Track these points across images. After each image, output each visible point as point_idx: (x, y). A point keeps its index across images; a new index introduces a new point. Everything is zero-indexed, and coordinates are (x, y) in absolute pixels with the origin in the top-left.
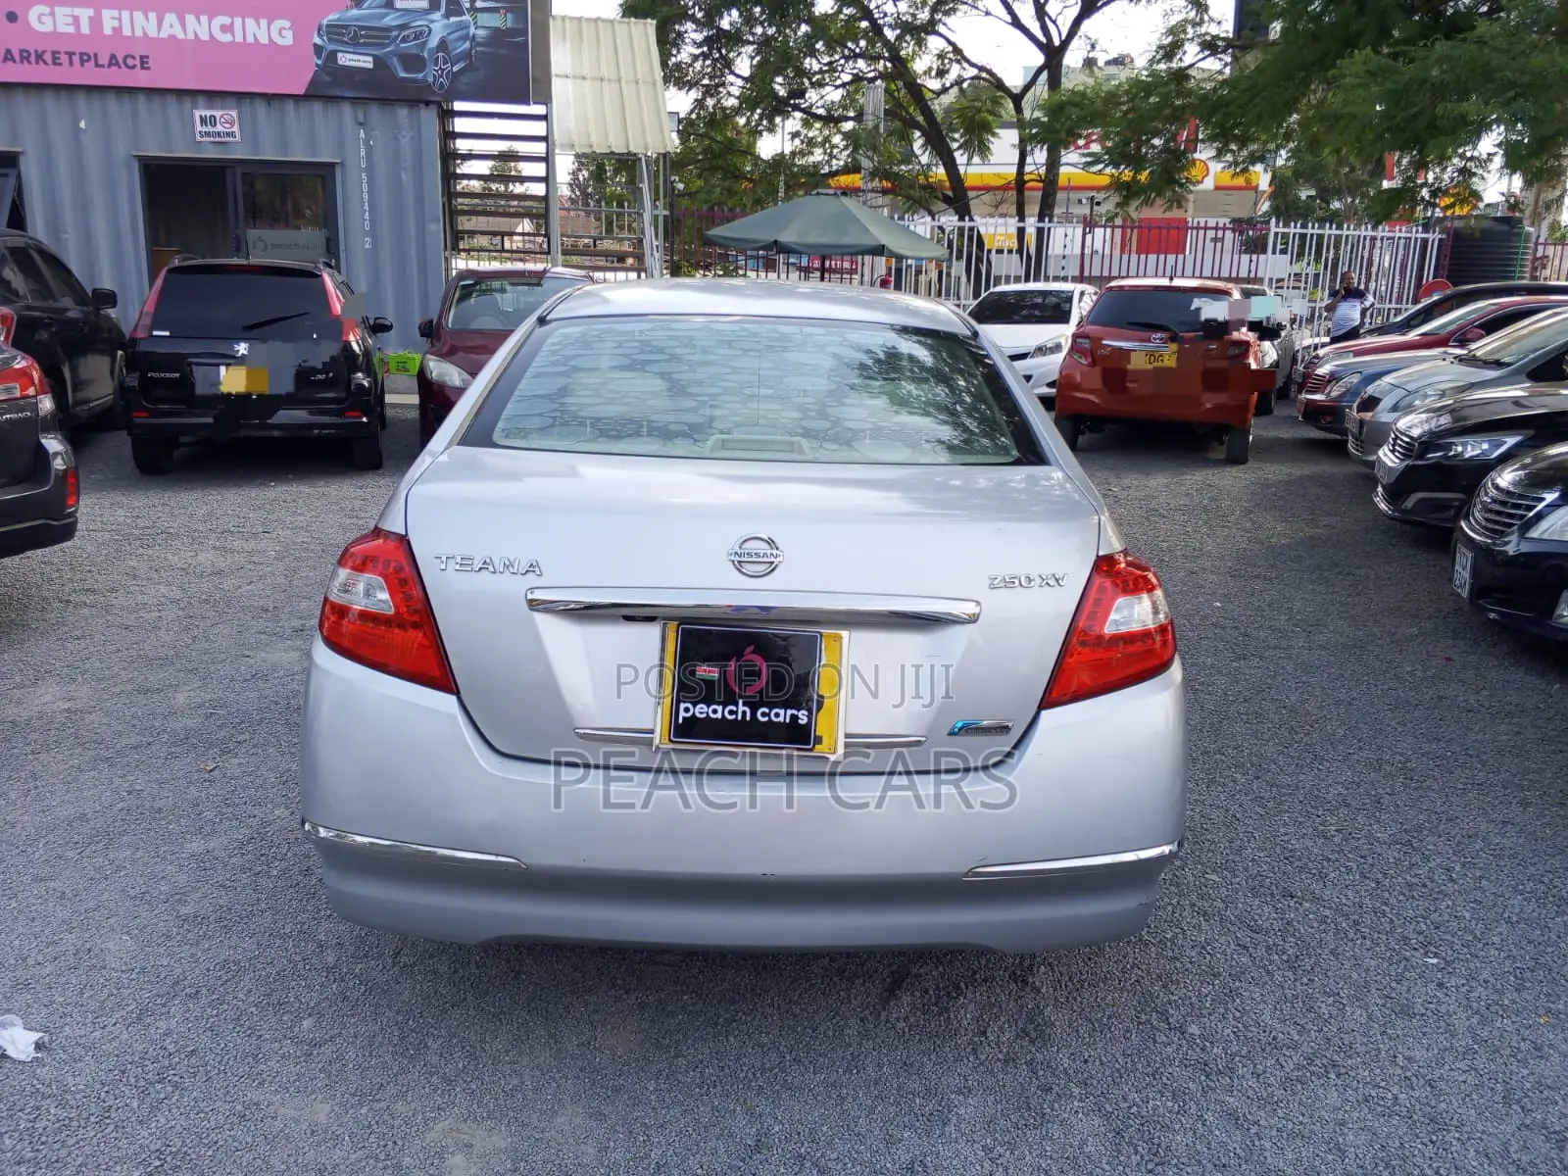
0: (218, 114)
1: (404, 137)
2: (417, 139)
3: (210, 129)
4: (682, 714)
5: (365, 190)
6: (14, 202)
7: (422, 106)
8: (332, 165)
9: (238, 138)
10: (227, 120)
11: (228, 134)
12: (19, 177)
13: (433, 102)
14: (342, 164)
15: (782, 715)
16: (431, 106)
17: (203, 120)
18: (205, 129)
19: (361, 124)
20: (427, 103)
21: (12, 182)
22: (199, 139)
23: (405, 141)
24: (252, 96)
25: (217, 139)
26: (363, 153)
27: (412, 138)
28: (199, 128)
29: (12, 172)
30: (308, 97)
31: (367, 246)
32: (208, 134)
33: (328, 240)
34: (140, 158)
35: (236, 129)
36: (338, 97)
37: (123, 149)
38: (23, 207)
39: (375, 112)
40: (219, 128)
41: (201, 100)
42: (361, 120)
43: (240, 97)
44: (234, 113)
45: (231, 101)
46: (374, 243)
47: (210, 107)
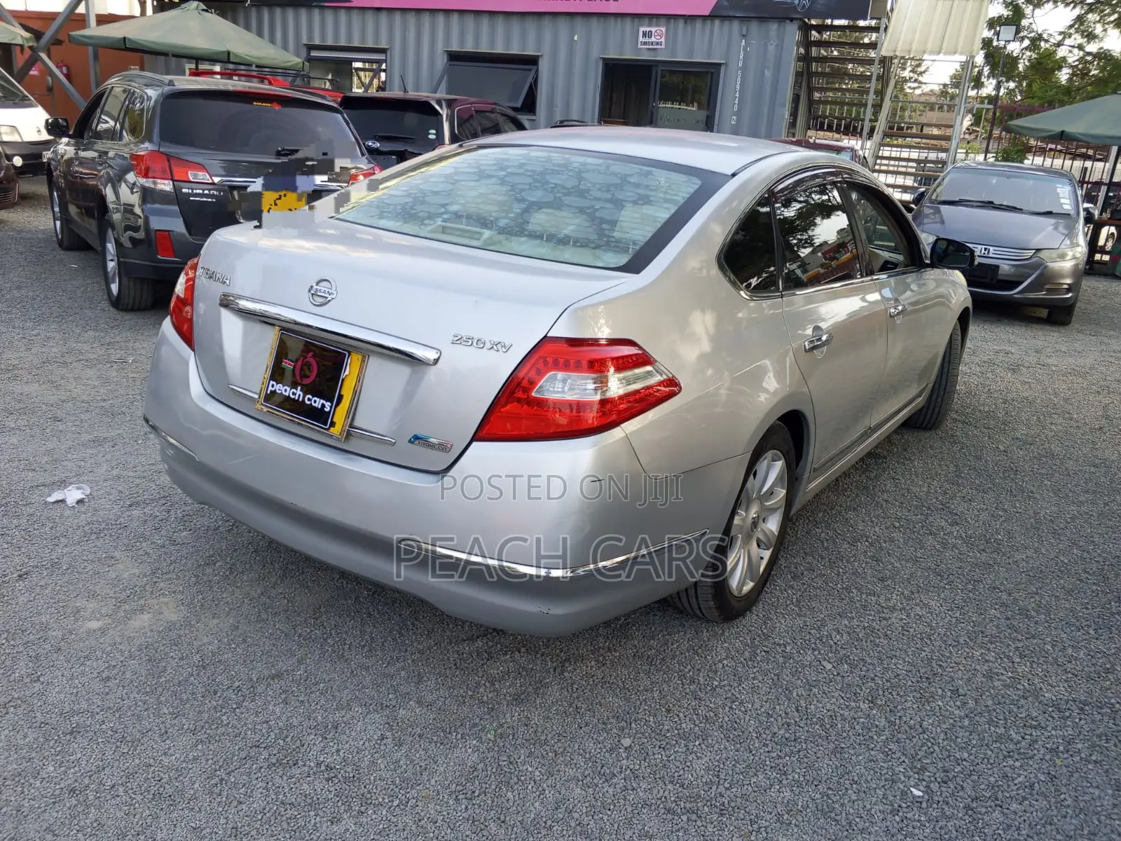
0: (653, 29)
1: (772, 44)
2: (780, 48)
3: (647, 40)
4: (270, 388)
5: (739, 83)
6: (531, 87)
7: (788, 22)
8: (719, 65)
9: (663, 47)
10: (658, 33)
11: (657, 43)
12: (537, 71)
13: (796, 19)
14: (726, 64)
15: (318, 402)
16: (795, 21)
17: (644, 34)
18: (644, 40)
19: (744, 36)
20: (792, 20)
21: (532, 73)
22: (639, 46)
23: (771, 48)
24: (676, 17)
25: (650, 47)
26: (741, 57)
27: (777, 45)
28: (641, 39)
29: (534, 68)
30: (712, 17)
31: (733, 122)
32: (645, 43)
33: (708, 117)
34: (604, 59)
35: (663, 40)
36: (729, 17)
37: (596, 53)
38: (536, 90)
39: (754, 26)
40: (653, 39)
41: (646, 20)
42: (744, 33)
43: (669, 17)
44: (663, 29)
45: (663, 21)
46: (738, 121)
47: (650, 25)
